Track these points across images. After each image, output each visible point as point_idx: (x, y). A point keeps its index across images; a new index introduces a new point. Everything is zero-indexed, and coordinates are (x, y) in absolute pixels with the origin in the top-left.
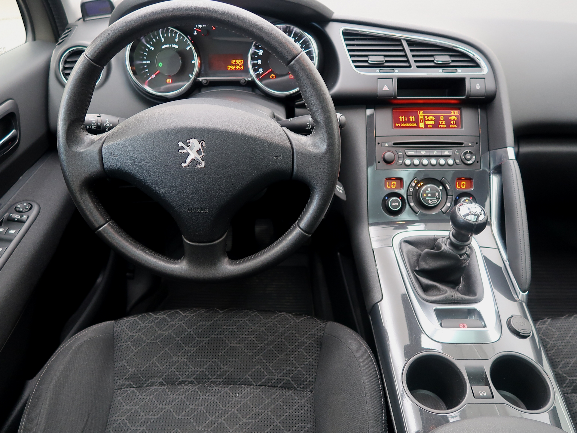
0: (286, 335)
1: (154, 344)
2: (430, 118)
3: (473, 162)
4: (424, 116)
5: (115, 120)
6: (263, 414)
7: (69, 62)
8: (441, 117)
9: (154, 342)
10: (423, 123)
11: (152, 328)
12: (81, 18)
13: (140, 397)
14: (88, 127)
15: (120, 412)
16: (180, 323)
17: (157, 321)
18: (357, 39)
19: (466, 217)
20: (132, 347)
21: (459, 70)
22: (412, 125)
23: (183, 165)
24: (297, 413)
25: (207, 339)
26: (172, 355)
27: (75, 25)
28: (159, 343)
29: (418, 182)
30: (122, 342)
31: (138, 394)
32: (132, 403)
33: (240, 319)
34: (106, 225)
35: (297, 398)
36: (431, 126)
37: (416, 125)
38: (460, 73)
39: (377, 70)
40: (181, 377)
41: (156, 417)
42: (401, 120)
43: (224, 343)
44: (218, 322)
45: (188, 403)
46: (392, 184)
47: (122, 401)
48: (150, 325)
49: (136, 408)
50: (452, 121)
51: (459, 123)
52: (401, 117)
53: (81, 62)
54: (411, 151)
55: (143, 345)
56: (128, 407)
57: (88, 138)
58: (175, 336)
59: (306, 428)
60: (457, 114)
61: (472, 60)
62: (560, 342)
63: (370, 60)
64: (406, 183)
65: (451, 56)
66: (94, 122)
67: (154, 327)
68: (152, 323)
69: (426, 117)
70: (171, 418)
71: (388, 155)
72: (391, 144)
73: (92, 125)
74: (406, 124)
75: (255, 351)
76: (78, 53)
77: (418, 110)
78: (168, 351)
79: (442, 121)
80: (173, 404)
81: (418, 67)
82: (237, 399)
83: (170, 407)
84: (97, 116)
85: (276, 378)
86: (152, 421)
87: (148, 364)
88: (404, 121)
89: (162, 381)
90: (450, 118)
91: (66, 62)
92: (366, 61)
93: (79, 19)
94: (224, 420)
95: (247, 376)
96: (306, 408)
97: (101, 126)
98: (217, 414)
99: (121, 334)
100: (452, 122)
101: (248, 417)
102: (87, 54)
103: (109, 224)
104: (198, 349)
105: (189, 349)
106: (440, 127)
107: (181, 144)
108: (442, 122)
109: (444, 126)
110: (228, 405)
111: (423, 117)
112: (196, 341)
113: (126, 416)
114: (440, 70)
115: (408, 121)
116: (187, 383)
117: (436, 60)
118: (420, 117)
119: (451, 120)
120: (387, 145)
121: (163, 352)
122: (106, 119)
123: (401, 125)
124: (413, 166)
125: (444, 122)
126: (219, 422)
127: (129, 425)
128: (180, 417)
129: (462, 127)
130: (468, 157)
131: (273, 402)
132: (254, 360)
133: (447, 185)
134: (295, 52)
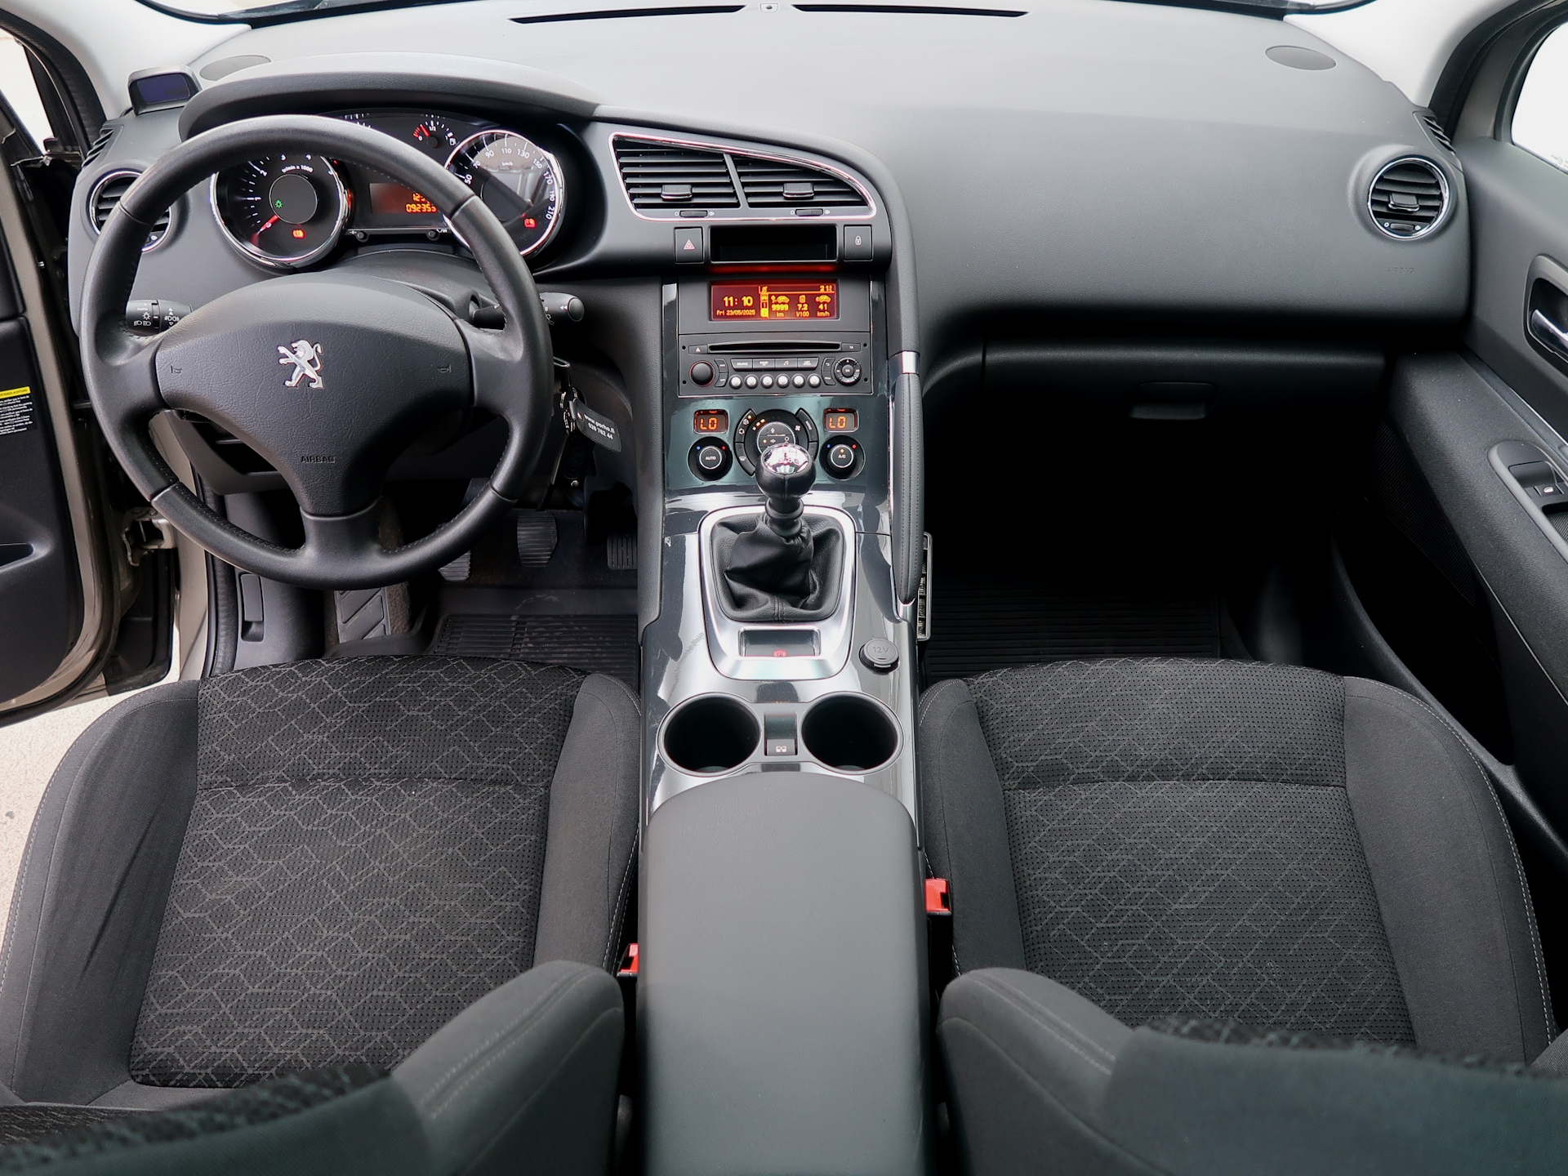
0: (509, 696)
1: (270, 716)
2: (782, 299)
3: (857, 381)
4: (770, 296)
5: (181, 309)
6: (455, 821)
7: (106, 200)
8: (801, 297)
9: (271, 711)
10: (767, 310)
11: (268, 688)
12: (131, 109)
13: (241, 799)
14: (136, 323)
15: (206, 823)
16: (318, 679)
17: (277, 676)
18: (645, 154)
19: (778, 468)
20: (230, 721)
21: (827, 210)
22: (746, 312)
23: (288, 383)
24: (515, 819)
25: (367, 705)
26: (301, 731)
27: (118, 124)
28: (279, 713)
29: (755, 419)
30: (213, 712)
31: (238, 795)
32: (227, 809)
33: (428, 672)
34: (168, 490)
35: (518, 797)
36: (782, 314)
37: (754, 314)
38: (828, 216)
39: (677, 211)
40: (316, 767)
41: (267, 829)
42: (727, 304)
43: (396, 711)
44: (388, 677)
45: (325, 806)
46: (710, 422)
47: (209, 806)
48: (264, 684)
49: (234, 816)
50: (822, 305)
51: (833, 309)
52: (726, 299)
53: (128, 197)
54: (742, 362)
55: (251, 716)
56: (220, 816)
57: (131, 341)
58: (308, 701)
59: (528, 841)
60: (831, 292)
61: (853, 192)
62: (1013, 705)
63: (663, 193)
64: (733, 419)
65: (814, 184)
66: (146, 313)
67: (272, 686)
68: (268, 680)
69: (773, 298)
70: (294, 830)
71: (700, 368)
72: (706, 348)
73: (143, 320)
74: (735, 311)
75: (450, 722)
76: (125, 182)
77: (759, 284)
78: (296, 726)
79: (803, 304)
80: (299, 808)
81: (752, 205)
82: (411, 799)
83: (293, 813)
84: (153, 304)
85: (485, 765)
86: (261, 835)
87: (258, 748)
88: (732, 304)
89: (283, 774)
90: (817, 299)
91: (101, 200)
92: (658, 196)
93: (128, 111)
94: (386, 831)
95: (434, 763)
96: (531, 811)
97: (159, 321)
98: (375, 822)
99: (212, 699)
100: (821, 307)
101: (428, 826)
102: (124, 205)
103: (174, 488)
104: (349, 722)
105: (333, 721)
106: (798, 315)
107: (282, 350)
108: (803, 307)
109: (807, 314)
110: (395, 808)
111: (767, 298)
112: (346, 708)
113: (215, 829)
114: (792, 210)
115: (740, 306)
116: (326, 777)
117: (786, 192)
118: (762, 298)
119: (819, 303)
120: (698, 350)
121: (286, 727)
122: (168, 308)
123: (726, 313)
124: (747, 388)
125: (806, 306)
126: (377, 834)
127: (220, 842)
128: (310, 828)
129: (838, 318)
130: (848, 371)
131: (474, 802)
132: (448, 737)
133: (807, 422)
134: (461, 197)
